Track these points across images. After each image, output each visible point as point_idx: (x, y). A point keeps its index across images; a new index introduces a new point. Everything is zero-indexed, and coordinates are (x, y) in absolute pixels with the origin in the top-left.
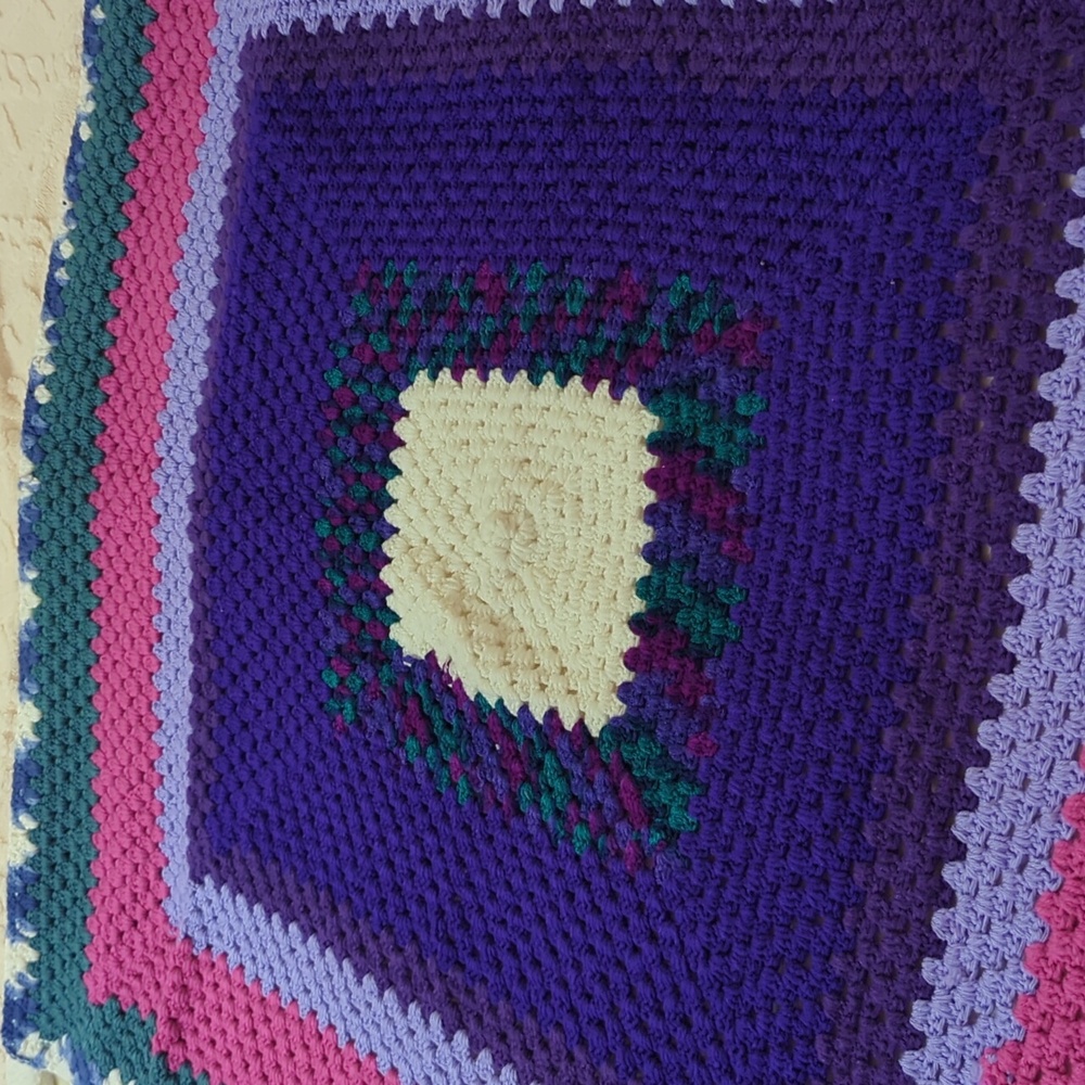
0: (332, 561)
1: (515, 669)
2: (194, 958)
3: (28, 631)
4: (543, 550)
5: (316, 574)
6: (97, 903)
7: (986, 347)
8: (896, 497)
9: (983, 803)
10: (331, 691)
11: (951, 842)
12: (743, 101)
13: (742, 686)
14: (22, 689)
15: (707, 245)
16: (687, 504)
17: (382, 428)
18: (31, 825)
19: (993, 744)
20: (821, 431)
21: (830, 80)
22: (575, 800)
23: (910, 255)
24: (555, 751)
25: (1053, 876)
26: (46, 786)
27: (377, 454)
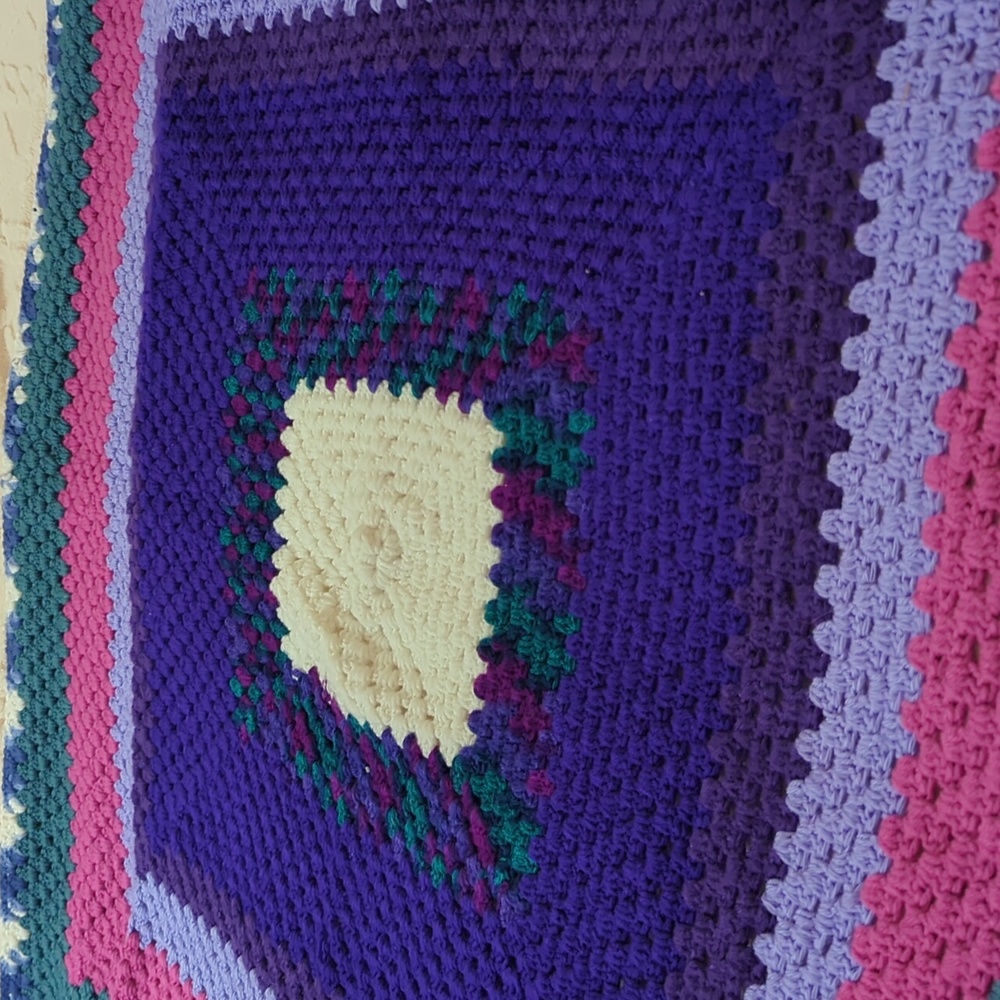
0: (232, 570)
1: (379, 691)
2: (141, 952)
3: (12, 624)
4: (407, 567)
5: (221, 582)
6: (74, 888)
7: (787, 366)
8: (710, 528)
9: (791, 873)
10: (237, 699)
11: (760, 912)
12: (571, 95)
13: (576, 724)
14: (9, 679)
15: (540, 251)
16: (528, 524)
17: (270, 437)
18: (19, 809)
19: (800, 807)
20: (644, 452)
21: (643, 72)
22: (434, 832)
23: (717, 263)
24: (415, 778)
25: (854, 963)
26: (31, 773)
27: (266, 463)
